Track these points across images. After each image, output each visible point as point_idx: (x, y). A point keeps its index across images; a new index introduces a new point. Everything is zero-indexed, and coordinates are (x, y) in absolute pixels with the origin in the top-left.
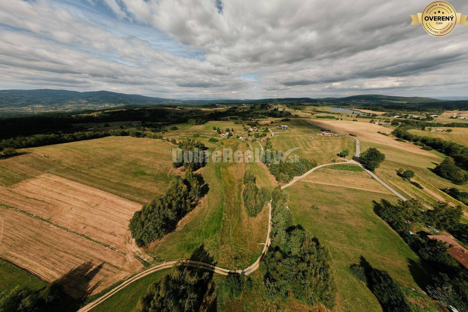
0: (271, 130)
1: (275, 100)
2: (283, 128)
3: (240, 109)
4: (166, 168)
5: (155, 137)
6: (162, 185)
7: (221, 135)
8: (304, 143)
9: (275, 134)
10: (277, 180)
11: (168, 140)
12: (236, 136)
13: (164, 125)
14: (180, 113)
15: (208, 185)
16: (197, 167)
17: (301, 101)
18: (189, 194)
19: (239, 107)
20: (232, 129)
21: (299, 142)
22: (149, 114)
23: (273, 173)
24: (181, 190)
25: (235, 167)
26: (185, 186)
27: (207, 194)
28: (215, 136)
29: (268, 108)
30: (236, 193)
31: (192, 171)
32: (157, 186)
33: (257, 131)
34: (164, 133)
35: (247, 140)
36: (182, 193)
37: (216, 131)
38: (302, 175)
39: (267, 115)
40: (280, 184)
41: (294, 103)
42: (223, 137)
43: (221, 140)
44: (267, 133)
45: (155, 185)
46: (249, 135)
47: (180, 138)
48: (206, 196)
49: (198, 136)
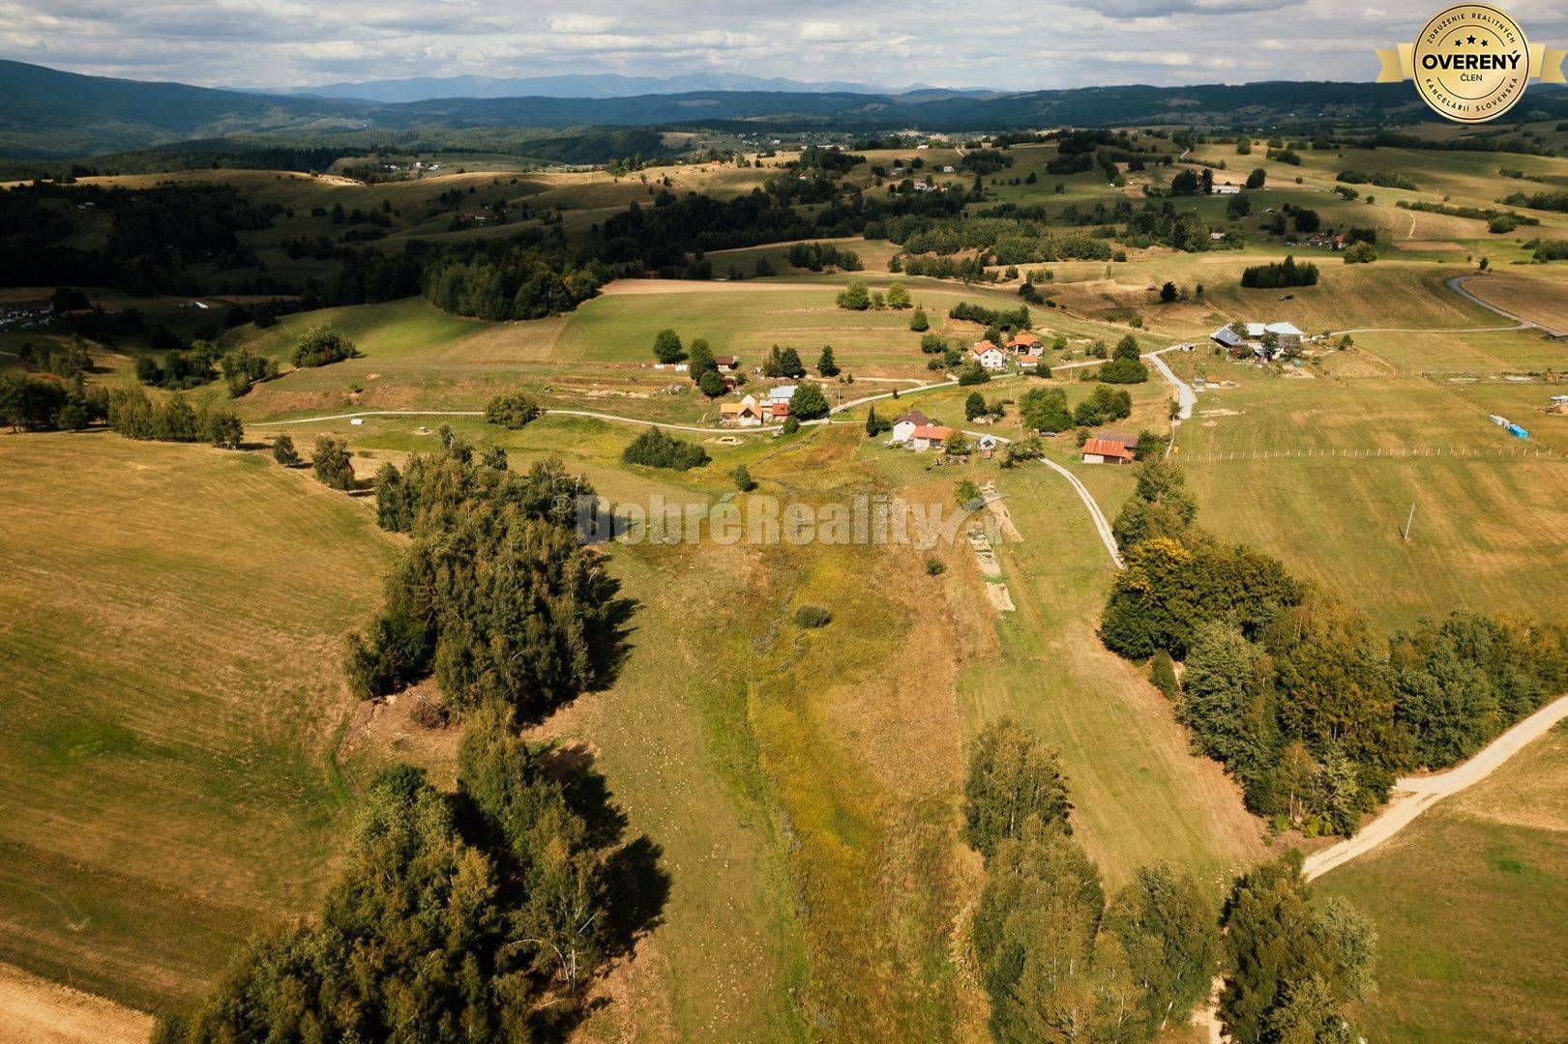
0: (1167, 358)
1: (1175, 102)
2: (1257, 347)
3: (880, 171)
4: (299, 698)
5: (180, 429)
6: (277, 843)
7: (726, 407)
8: (1453, 485)
9: (1203, 401)
10: (1253, 805)
11: (286, 455)
12: (861, 419)
13: (237, 317)
14: (358, 217)
15: (657, 853)
16: (548, 693)
17: (1387, 112)
18: (507, 926)
19: (871, 155)
20: (828, 352)
21: (1409, 472)
22: (106, 223)
23: (1223, 744)
24: (442, 894)
25: (869, 688)
26: (473, 866)
27: (652, 927)
28: (678, 411)
29: (1122, 167)
30: (906, 922)
31: (515, 731)
32: (238, 853)
33: (1043, 372)
34: (248, 390)
35: (957, 447)
36: (456, 922)
37: (682, 367)
38: (1462, 757)
39: (1120, 228)
40: (1290, 837)
41: (1329, 127)
42: (744, 422)
43: (730, 453)
44: (1131, 389)
45: (220, 838)
46: (976, 408)
47: (375, 430)
48: (646, 947)
49: (530, 415)
